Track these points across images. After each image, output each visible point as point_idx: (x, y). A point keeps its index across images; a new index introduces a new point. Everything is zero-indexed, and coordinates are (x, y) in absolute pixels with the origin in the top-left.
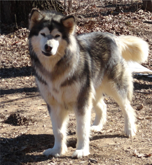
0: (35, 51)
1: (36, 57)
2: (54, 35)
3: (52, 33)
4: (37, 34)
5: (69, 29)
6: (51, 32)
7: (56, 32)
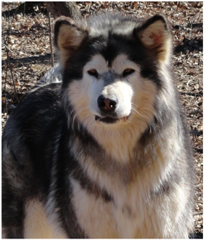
0: (81, 119)
1: (86, 132)
2: (120, 71)
3: (113, 68)
4: (78, 76)
5: (157, 50)
6: (110, 65)
7: (123, 62)
